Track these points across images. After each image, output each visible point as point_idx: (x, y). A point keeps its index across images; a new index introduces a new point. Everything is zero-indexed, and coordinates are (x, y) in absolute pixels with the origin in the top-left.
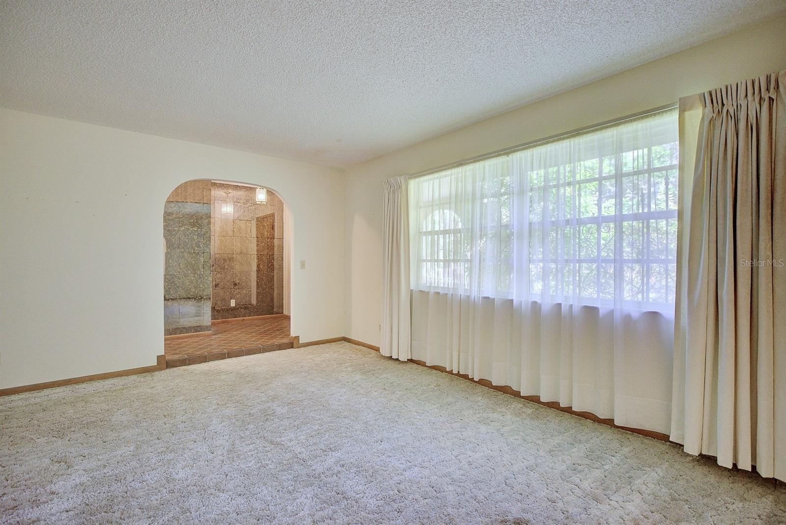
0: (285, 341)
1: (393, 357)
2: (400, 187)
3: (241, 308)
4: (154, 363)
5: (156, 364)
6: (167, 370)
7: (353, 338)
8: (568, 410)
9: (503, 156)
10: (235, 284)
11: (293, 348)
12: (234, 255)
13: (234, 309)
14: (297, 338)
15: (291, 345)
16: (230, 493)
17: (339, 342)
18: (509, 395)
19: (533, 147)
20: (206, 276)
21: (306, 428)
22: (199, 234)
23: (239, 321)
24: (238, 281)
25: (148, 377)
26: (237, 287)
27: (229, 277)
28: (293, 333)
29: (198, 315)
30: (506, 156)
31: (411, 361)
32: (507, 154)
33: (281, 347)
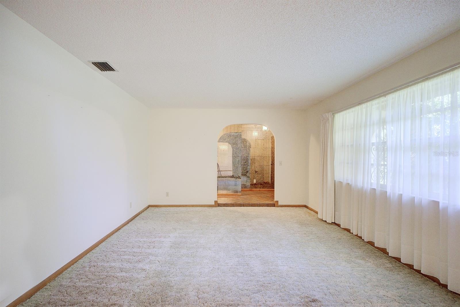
0: (272, 202)
1: (323, 220)
2: (328, 119)
3: (259, 184)
4: (213, 203)
5: (214, 204)
6: (218, 207)
7: (309, 206)
8: (419, 272)
9: (383, 97)
10: (256, 172)
11: (275, 206)
12: (256, 157)
13: (255, 184)
14: (277, 202)
15: (273, 205)
16: (212, 251)
17: (302, 207)
18: (386, 255)
19: (400, 90)
20: (239, 167)
21: (253, 240)
22: (236, 148)
23: (257, 190)
24: (257, 170)
25: (210, 209)
26: (257, 173)
27: (253, 168)
28: (275, 200)
29: (236, 185)
30: (384, 97)
31: (334, 223)
32: (385, 95)
33: (268, 205)
